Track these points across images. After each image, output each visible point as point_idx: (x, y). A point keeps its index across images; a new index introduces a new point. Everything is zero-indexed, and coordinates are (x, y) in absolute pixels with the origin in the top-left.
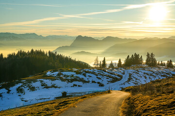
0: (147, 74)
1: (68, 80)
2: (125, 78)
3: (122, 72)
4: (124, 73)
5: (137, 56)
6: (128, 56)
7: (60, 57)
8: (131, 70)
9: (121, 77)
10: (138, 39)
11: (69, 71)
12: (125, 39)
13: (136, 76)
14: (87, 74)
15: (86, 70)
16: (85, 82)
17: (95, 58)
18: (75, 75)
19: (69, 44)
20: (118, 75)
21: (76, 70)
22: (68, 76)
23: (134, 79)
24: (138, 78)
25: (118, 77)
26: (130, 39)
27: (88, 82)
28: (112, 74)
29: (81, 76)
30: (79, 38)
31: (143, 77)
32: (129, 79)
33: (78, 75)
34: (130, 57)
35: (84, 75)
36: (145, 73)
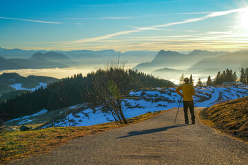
0: (241, 92)
1: (152, 100)
2: (215, 97)
3: (211, 90)
4: (213, 92)
5: (229, 72)
6: (219, 73)
7: (141, 75)
8: (221, 89)
9: (210, 96)
10: (232, 51)
11: (153, 90)
12: (216, 53)
13: (227, 94)
14: (173, 94)
15: (172, 89)
16: (170, 101)
17: (180, 76)
18: (160, 95)
19: (150, 60)
20: (207, 94)
21: (160, 89)
22: (152, 96)
23: (225, 98)
24: (230, 96)
25: (207, 97)
26: (222, 52)
27: (174, 102)
28: (199, 93)
29: (166, 96)
30: (162, 53)
31: (236, 96)
32: (219, 98)
33: (163, 95)
34: (222, 73)
35: (170, 94)
36: (237, 91)
